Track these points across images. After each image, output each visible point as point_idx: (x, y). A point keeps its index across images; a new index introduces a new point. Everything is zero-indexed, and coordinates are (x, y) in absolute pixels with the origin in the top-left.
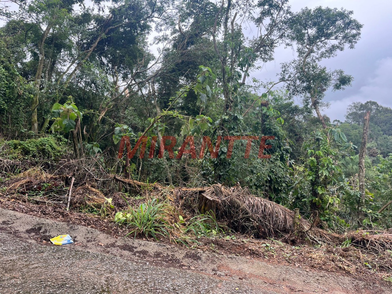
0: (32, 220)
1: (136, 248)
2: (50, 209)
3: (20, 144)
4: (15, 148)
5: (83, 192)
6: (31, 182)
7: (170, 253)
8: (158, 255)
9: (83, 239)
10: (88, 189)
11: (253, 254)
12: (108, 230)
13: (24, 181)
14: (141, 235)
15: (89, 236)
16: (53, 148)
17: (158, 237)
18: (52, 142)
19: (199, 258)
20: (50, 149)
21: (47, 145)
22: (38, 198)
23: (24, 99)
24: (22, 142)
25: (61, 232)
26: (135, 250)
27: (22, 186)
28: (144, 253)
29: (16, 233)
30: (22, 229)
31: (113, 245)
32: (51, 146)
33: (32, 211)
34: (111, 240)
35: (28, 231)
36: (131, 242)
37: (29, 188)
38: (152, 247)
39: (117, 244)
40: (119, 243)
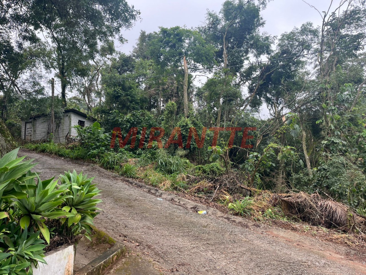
0: (194, 204)
1: (231, 219)
2: (204, 200)
3: (202, 168)
4: (199, 170)
5: (219, 193)
6: (200, 188)
7: (246, 223)
8: (240, 223)
9: (211, 213)
10: (222, 191)
11: (294, 229)
12: (224, 211)
13: (196, 187)
14: (237, 214)
15: (214, 212)
16: (218, 169)
17: (245, 216)
18: (218, 165)
19: (259, 227)
20: (216, 170)
21: (215, 167)
22: (200, 195)
23: (206, 140)
24: (202, 166)
25: (203, 209)
26: (230, 220)
27: (196, 189)
28: (234, 221)
29: (186, 208)
30: (189, 207)
31: (222, 217)
32: (217, 168)
33: (196, 201)
34: (223, 215)
35: (191, 208)
36: (230, 216)
37: (199, 191)
38: (239, 219)
39: (224, 216)
40: (225, 216)
